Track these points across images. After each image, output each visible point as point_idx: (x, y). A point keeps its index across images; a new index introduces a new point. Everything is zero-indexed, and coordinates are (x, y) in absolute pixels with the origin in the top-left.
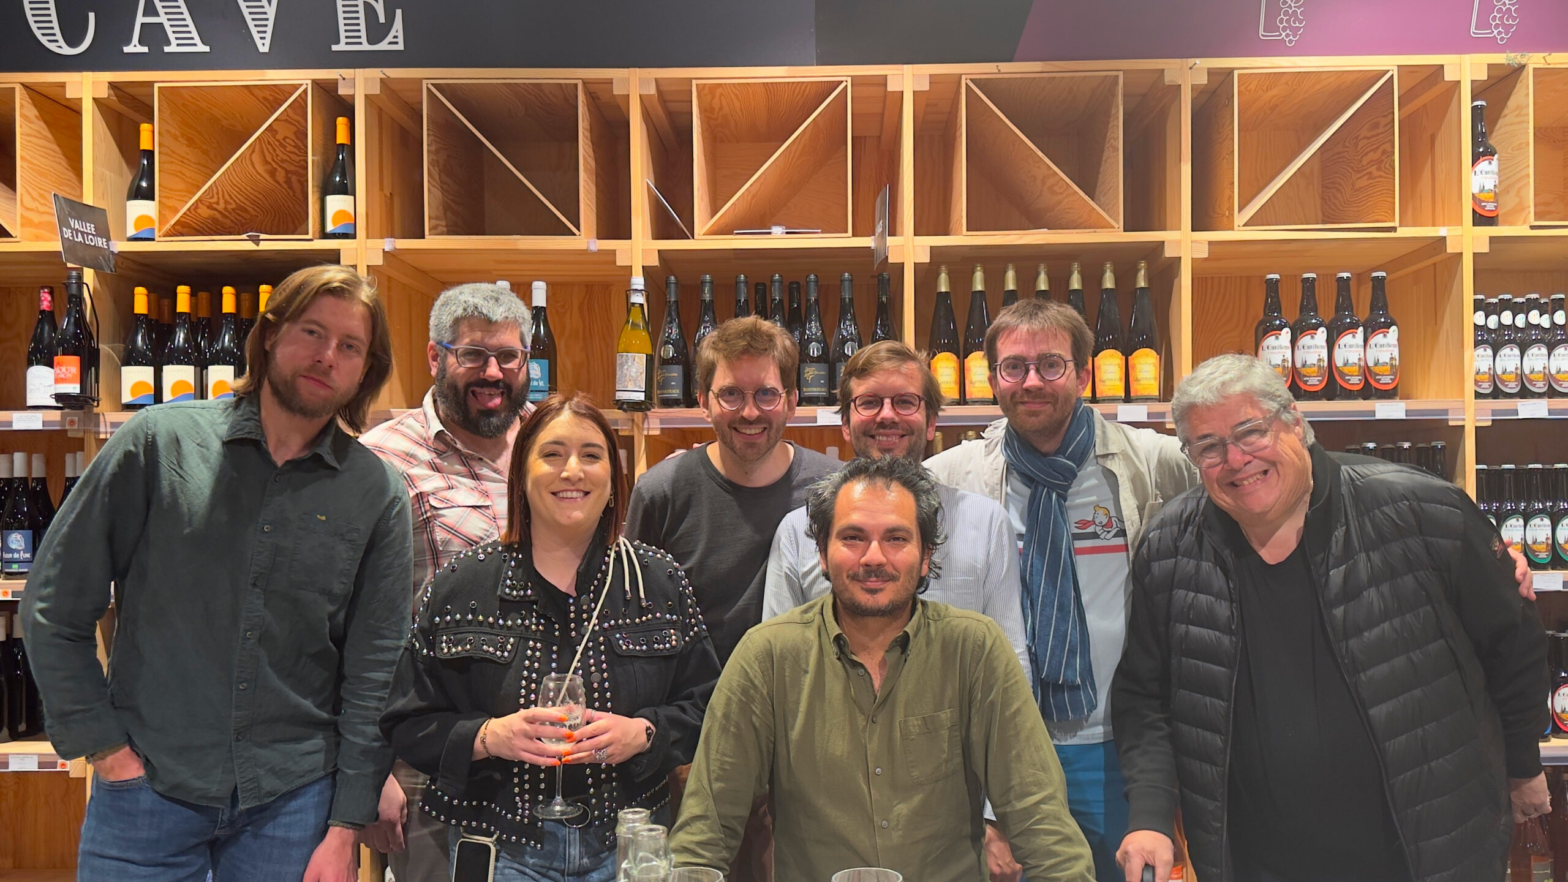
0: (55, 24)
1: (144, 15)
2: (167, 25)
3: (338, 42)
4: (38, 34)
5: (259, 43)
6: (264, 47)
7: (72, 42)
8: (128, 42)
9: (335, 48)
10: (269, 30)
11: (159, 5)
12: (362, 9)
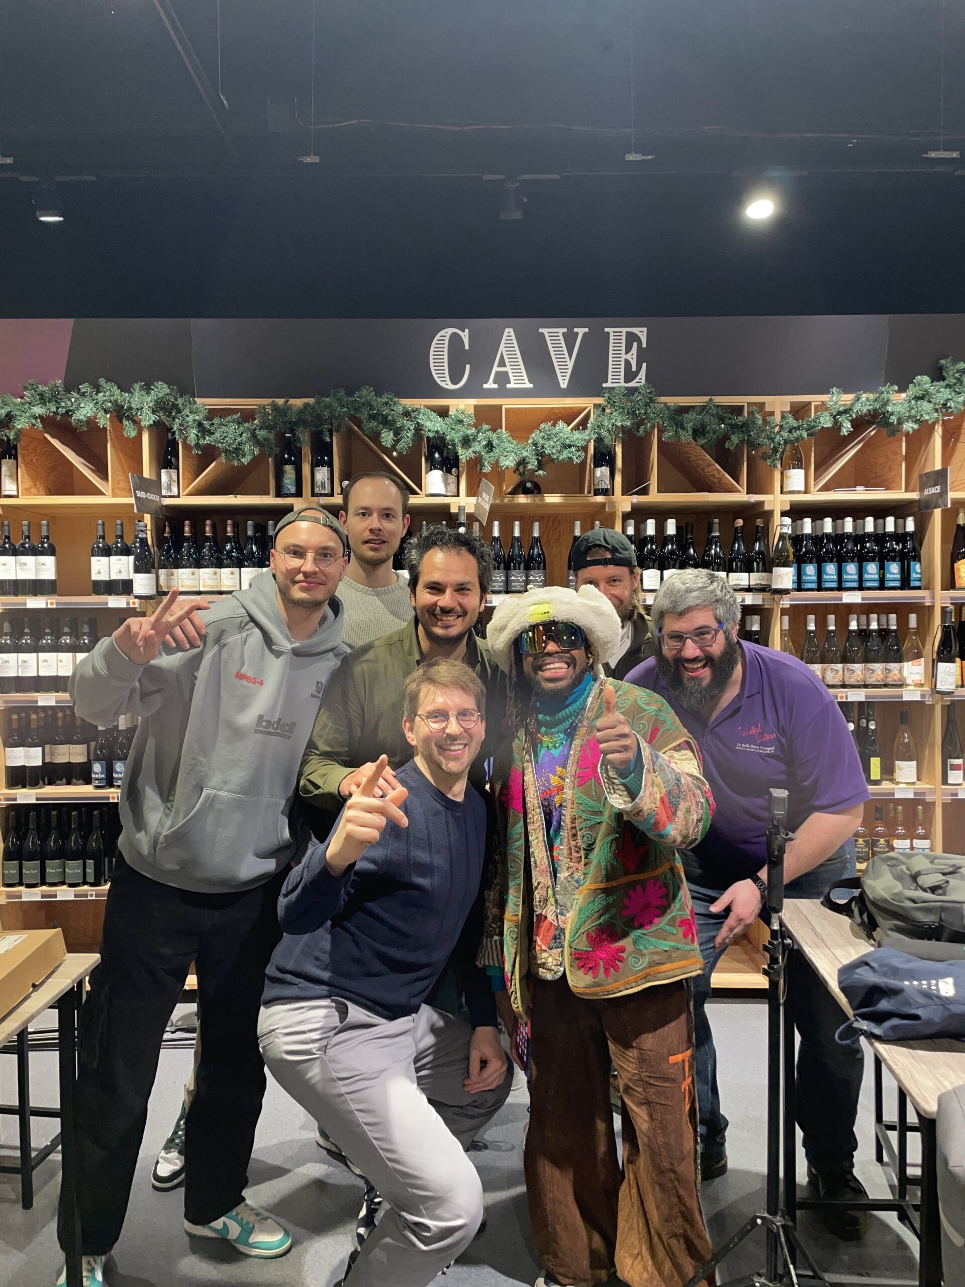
3: (606, 382)
9: (604, 385)
10: (568, 375)
11: (507, 360)
12: (623, 363)
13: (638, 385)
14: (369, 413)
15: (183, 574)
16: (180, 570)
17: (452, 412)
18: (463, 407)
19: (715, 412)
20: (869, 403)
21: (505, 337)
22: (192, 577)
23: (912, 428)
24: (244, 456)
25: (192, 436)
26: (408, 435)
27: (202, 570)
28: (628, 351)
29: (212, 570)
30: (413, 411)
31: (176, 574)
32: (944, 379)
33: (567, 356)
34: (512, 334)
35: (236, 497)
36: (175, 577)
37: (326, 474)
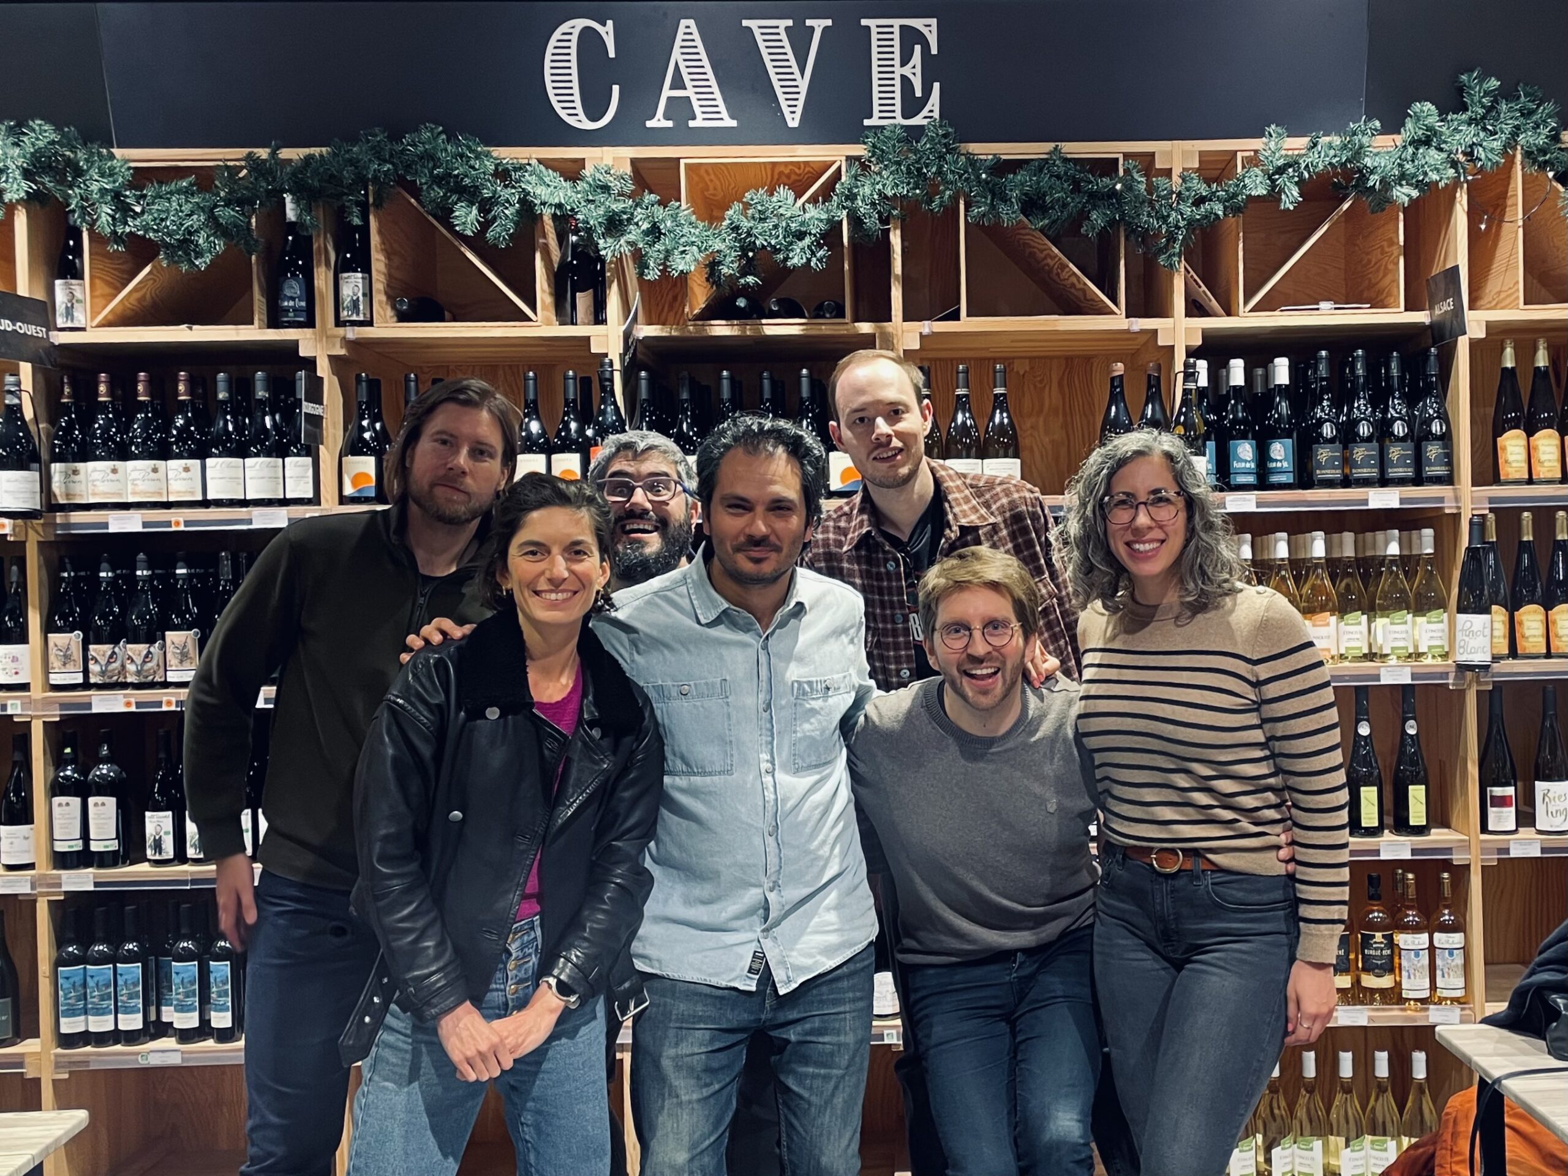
0: (577, 97)
1: (672, 88)
2: (694, 99)
3: (870, 116)
4: (557, 107)
5: (788, 117)
6: (793, 121)
7: (594, 115)
8: (652, 116)
9: (867, 122)
10: (801, 104)
11: (686, 78)
12: (898, 82)
13: (925, 122)
14: (431, 173)
15: (95, 470)
16: (91, 465)
17: (588, 172)
18: (610, 163)
19: (1062, 170)
20: (1332, 152)
21: (680, 36)
22: (112, 476)
23: (1408, 196)
24: (199, 255)
25: (104, 218)
26: (506, 212)
27: (131, 464)
28: (905, 61)
29: (151, 463)
30: (516, 170)
31: (82, 472)
32: (1464, 108)
33: (795, 69)
34: (694, 29)
35: (191, 329)
36: (81, 477)
37: (360, 286)
